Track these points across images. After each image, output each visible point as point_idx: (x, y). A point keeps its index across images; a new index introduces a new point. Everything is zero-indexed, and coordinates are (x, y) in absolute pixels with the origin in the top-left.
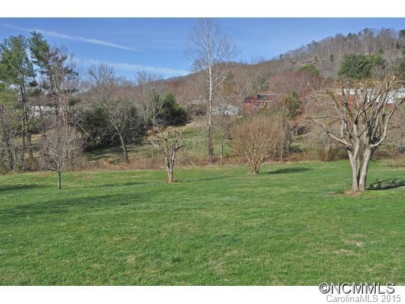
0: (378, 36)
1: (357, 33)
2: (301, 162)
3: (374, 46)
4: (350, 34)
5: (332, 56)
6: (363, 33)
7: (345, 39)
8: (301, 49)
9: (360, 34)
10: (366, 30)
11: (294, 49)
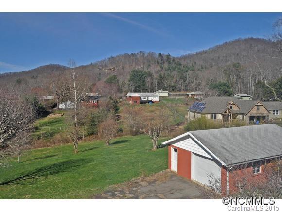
0: (148, 56)
1: (136, 53)
2: (123, 137)
3: (146, 61)
4: (132, 54)
5: (123, 67)
6: (139, 53)
7: (130, 56)
8: (104, 61)
9: (137, 53)
10: (141, 52)
11: (100, 61)
